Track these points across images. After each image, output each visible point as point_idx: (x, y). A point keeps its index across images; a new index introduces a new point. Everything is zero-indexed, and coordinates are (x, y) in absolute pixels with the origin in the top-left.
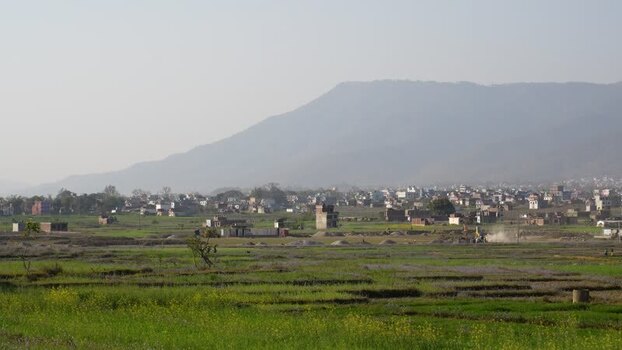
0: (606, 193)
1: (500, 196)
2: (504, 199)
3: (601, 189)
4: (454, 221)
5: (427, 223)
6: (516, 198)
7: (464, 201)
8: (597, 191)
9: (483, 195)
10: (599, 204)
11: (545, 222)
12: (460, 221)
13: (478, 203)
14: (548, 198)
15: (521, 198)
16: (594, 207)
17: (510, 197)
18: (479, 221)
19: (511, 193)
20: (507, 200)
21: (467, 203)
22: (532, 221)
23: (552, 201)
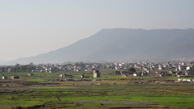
0: (183, 64)
1: (150, 65)
2: (151, 66)
3: (181, 63)
4: (135, 75)
5: (127, 76)
6: (155, 66)
7: (139, 67)
8: (180, 63)
9: (145, 65)
10: (180, 69)
11: (162, 75)
12: (137, 75)
13: (143, 68)
14: (164, 66)
15: (157, 66)
16: (178, 70)
17: (153, 66)
18: (142, 75)
19: (154, 64)
20: (152, 67)
21: (140, 68)
22: (158, 75)
23: (166, 67)
